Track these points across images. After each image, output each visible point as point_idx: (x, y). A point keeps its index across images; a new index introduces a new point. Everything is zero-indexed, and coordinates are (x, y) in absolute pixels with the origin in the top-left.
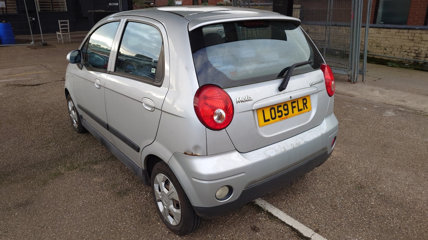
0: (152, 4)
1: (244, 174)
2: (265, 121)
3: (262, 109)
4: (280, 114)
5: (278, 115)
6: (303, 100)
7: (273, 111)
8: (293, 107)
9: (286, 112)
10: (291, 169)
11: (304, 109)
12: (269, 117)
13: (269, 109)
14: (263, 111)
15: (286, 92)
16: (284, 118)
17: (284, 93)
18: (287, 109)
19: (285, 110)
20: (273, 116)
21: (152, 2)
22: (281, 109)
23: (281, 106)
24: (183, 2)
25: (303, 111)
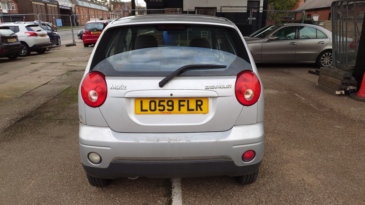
0: (293, 19)
1: (109, 148)
2: (142, 110)
3: (141, 100)
4: (162, 108)
5: (158, 108)
6: (197, 101)
7: (153, 104)
8: (180, 106)
9: (170, 108)
10: (168, 162)
11: (197, 110)
12: (148, 108)
13: (149, 101)
14: (142, 102)
15: (167, 89)
16: (166, 113)
17: (164, 90)
18: (172, 106)
19: (168, 105)
20: (153, 108)
21: (293, 17)
22: (165, 104)
23: (164, 101)
24: (320, 17)
25: (195, 111)
